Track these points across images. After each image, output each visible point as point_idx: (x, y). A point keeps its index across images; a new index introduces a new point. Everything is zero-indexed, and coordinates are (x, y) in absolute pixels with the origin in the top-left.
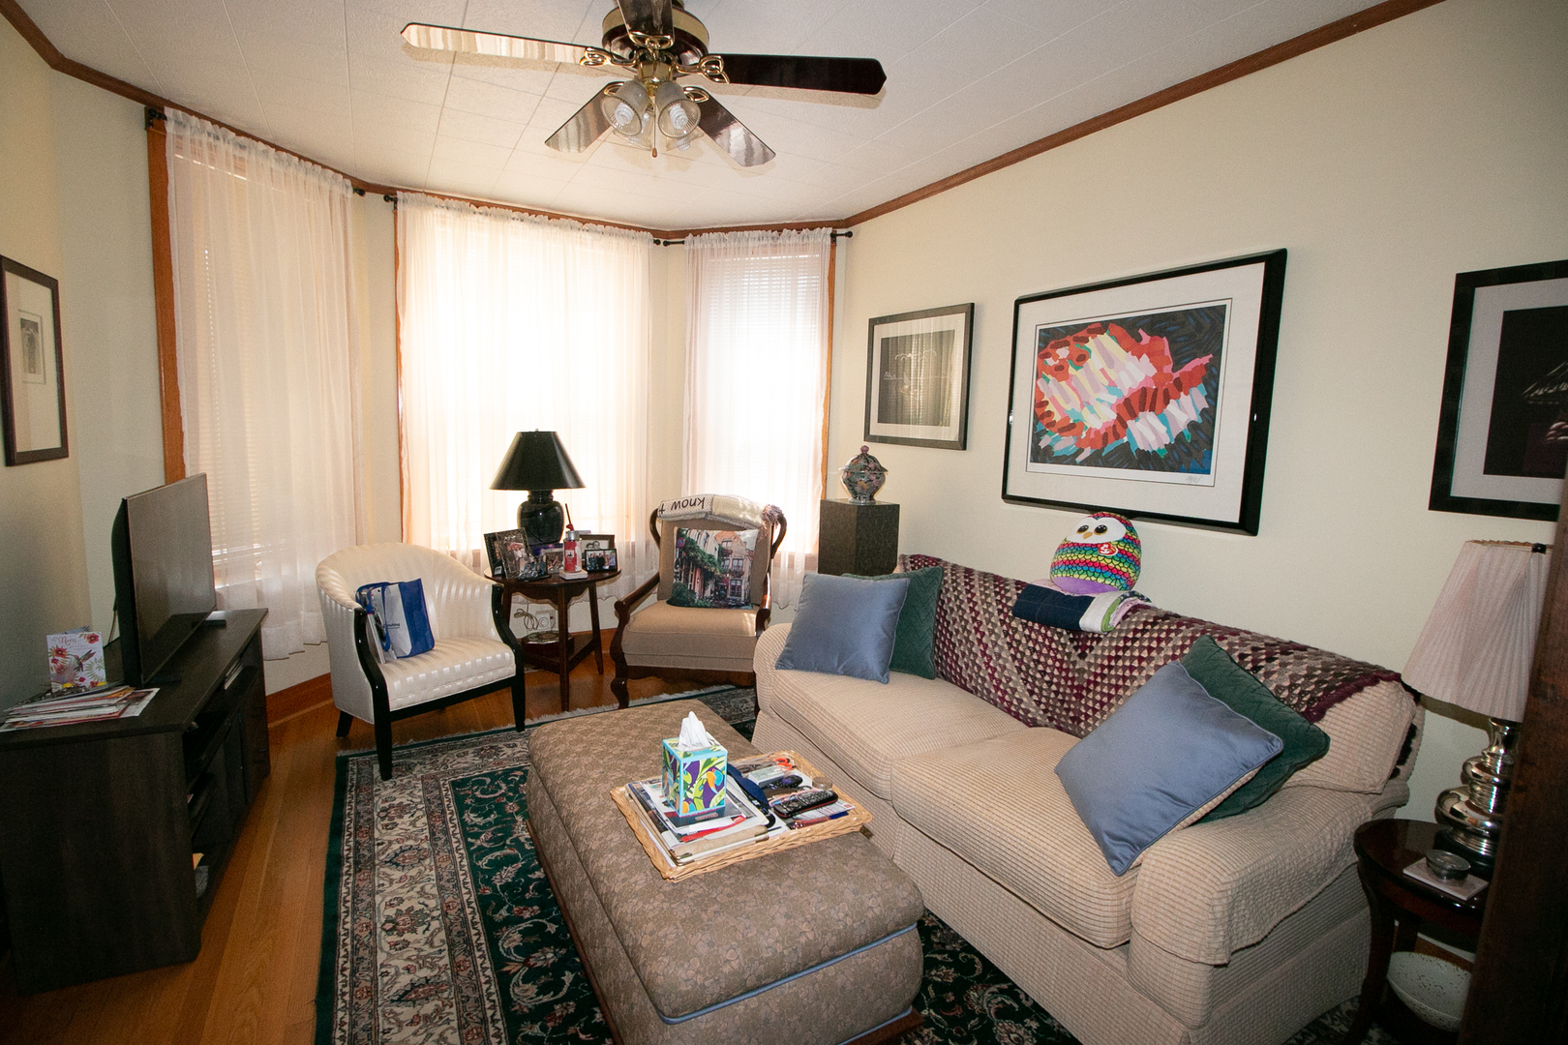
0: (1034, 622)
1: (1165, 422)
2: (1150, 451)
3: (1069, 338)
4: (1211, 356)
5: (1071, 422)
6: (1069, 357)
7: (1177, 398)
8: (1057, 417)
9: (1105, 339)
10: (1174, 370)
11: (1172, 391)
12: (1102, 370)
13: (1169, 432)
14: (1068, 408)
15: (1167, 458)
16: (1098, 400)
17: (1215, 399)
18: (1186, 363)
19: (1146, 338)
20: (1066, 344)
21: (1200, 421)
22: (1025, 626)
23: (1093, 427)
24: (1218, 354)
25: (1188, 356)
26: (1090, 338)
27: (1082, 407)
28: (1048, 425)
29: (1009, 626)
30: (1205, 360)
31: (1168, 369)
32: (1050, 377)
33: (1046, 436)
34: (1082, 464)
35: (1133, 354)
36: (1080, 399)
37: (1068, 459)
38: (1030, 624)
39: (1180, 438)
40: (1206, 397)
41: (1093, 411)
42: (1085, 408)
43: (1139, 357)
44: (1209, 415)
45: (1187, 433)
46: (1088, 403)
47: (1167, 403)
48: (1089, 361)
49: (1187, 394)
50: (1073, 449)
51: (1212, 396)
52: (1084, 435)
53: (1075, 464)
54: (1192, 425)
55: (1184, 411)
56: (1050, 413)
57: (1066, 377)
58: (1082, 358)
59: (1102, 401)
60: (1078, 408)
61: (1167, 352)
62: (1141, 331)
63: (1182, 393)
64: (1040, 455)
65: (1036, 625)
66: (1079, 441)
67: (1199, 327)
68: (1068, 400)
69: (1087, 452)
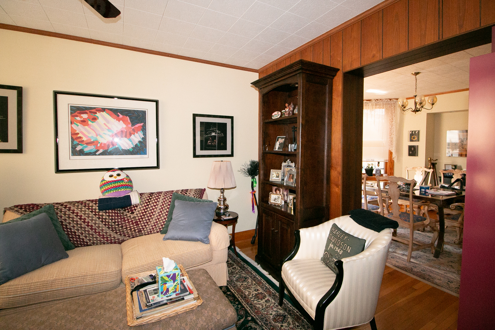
0: (108, 210)
1: (131, 141)
2: (127, 149)
3: (88, 112)
4: (143, 123)
5: (92, 140)
6: (88, 118)
7: (134, 134)
8: (84, 139)
9: (104, 113)
10: (132, 126)
11: (132, 132)
12: (105, 124)
13: (132, 144)
14: (90, 136)
15: (133, 151)
16: (104, 133)
17: (146, 135)
18: (136, 124)
19: (121, 116)
20: (87, 113)
21: (142, 141)
22: (106, 213)
23: (103, 142)
24: (145, 123)
25: (137, 123)
26: (97, 113)
27: (97, 135)
28: (79, 142)
29: (99, 215)
30: (142, 124)
31: (130, 126)
32: (78, 124)
33: (79, 146)
34: (99, 155)
35: (117, 120)
36: (96, 133)
37: (94, 154)
38: (107, 211)
39: (136, 145)
40: (143, 134)
41: (102, 137)
42: (98, 136)
43: (119, 121)
44: (144, 139)
45: (138, 144)
46: (100, 134)
47: (131, 135)
48: (98, 120)
49: (137, 133)
50: (94, 150)
51: (145, 134)
52: (99, 145)
53: (96, 155)
54: (140, 142)
55: (137, 138)
56: (80, 137)
57: (88, 125)
58: (95, 119)
59: (105, 134)
60: (95, 136)
61: (129, 121)
62: (118, 113)
63: (135, 133)
64: (75, 152)
65: (110, 210)
66: (97, 147)
67: (139, 115)
68: (89, 133)
69: (101, 151)
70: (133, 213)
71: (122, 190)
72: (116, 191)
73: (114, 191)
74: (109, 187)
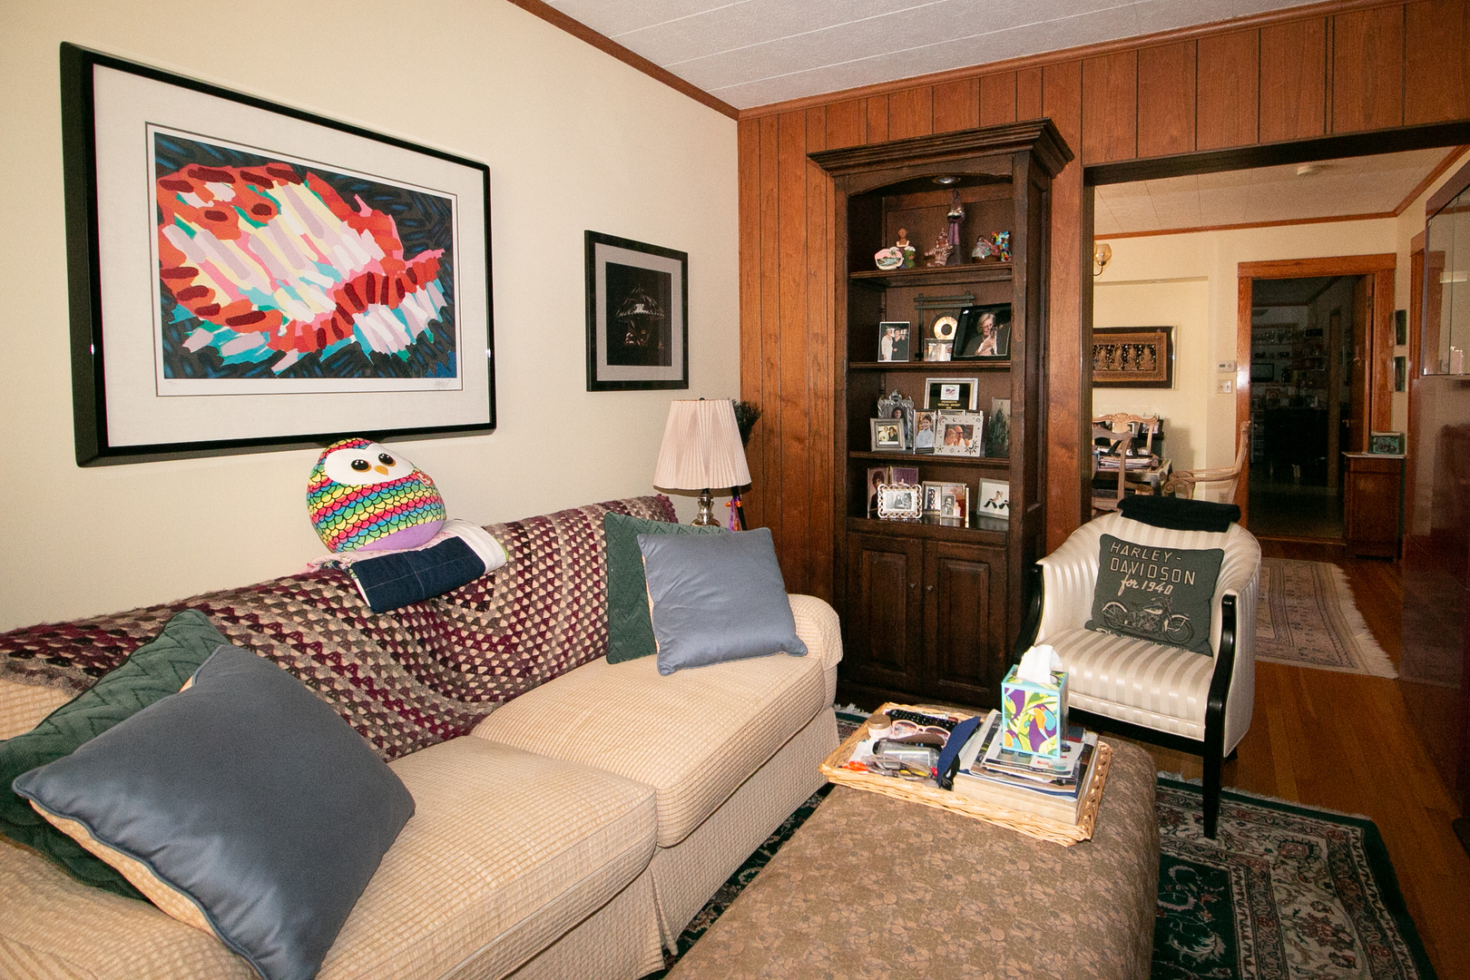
0: (404, 607)
1: (402, 318)
2: (389, 353)
3: (235, 173)
4: (443, 251)
5: (255, 308)
6: (236, 201)
7: (413, 291)
8: (222, 299)
9: (302, 190)
10: (406, 258)
11: (406, 282)
12: (305, 237)
13: (408, 331)
14: (245, 286)
15: (411, 362)
16: (302, 279)
17: (452, 297)
18: (421, 252)
19: (366, 211)
20: (228, 178)
21: (441, 320)
22: (399, 618)
23: (299, 319)
24: (449, 249)
25: (419, 245)
26: (275, 183)
27: (275, 286)
28: (201, 311)
29: (379, 631)
30: (439, 253)
31: (399, 254)
32: (194, 226)
33: (199, 330)
34: (285, 375)
35: (351, 225)
36: (269, 274)
37: (262, 369)
38: (401, 611)
39: (421, 338)
40: (444, 294)
41: (295, 296)
42: (281, 291)
43: (360, 232)
44: (448, 312)
45: (429, 334)
46: (286, 283)
47: (402, 296)
48: (277, 217)
49: (423, 288)
50: (264, 352)
51: (449, 294)
52: (283, 330)
53: (271, 375)
54: (433, 324)
55: (421, 306)
56: (203, 291)
57: (236, 234)
58: (264, 211)
59: (309, 283)
60: (266, 288)
61: (396, 234)
62: (357, 197)
63: (418, 287)
64: (180, 363)
65: (409, 607)
66: (275, 339)
67: (428, 216)
68: (244, 274)
69: (292, 357)
70: (483, 606)
71: (428, 519)
72: (410, 525)
73: (403, 527)
74: (377, 511)
